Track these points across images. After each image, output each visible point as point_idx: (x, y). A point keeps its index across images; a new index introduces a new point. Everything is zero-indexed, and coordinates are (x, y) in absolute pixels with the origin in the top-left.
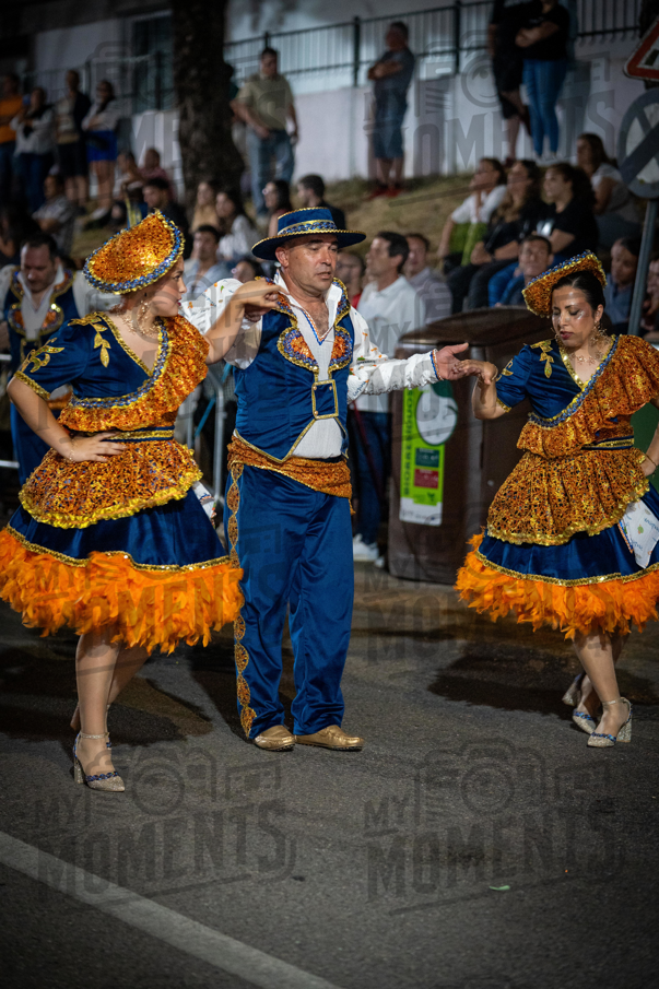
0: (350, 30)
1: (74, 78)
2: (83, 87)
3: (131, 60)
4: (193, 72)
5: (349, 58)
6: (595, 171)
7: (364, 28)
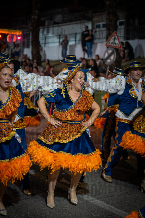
0: (58, 37)
4: (34, 42)
5: (58, 41)
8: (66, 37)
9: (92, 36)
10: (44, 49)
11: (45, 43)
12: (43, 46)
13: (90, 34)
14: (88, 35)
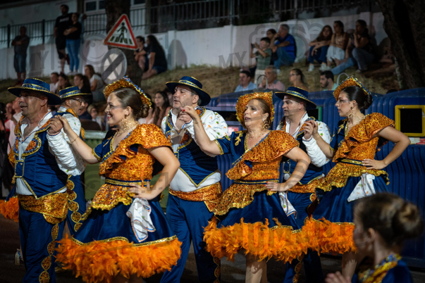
0: (6, 29)
5: (6, 38)
6: (91, 76)
7: (11, 28)
8: (23, 29)
9: (79, 26)
13: (75, 23)
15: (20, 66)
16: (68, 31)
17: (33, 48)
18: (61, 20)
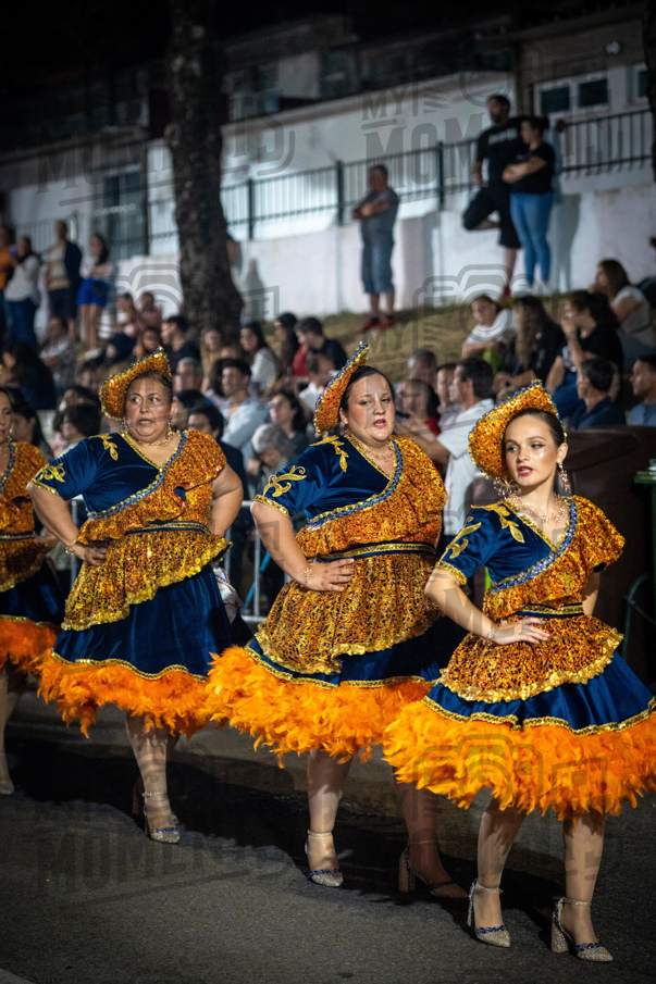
0: (333, 174)
1: (63, 228)
2: (72, 235)
3: (104, 212)
4: (193, 216)
5: (334, 200)
7: (347, 172)
9: (547, 153)
10: (250, 251)
11: (251, 221)
12: (239, 233)
13: (534, 146)
14: (515, 151)
15: (376, 278)
16: (516, 172)
17: (409, 222)
18: (493, 139)
